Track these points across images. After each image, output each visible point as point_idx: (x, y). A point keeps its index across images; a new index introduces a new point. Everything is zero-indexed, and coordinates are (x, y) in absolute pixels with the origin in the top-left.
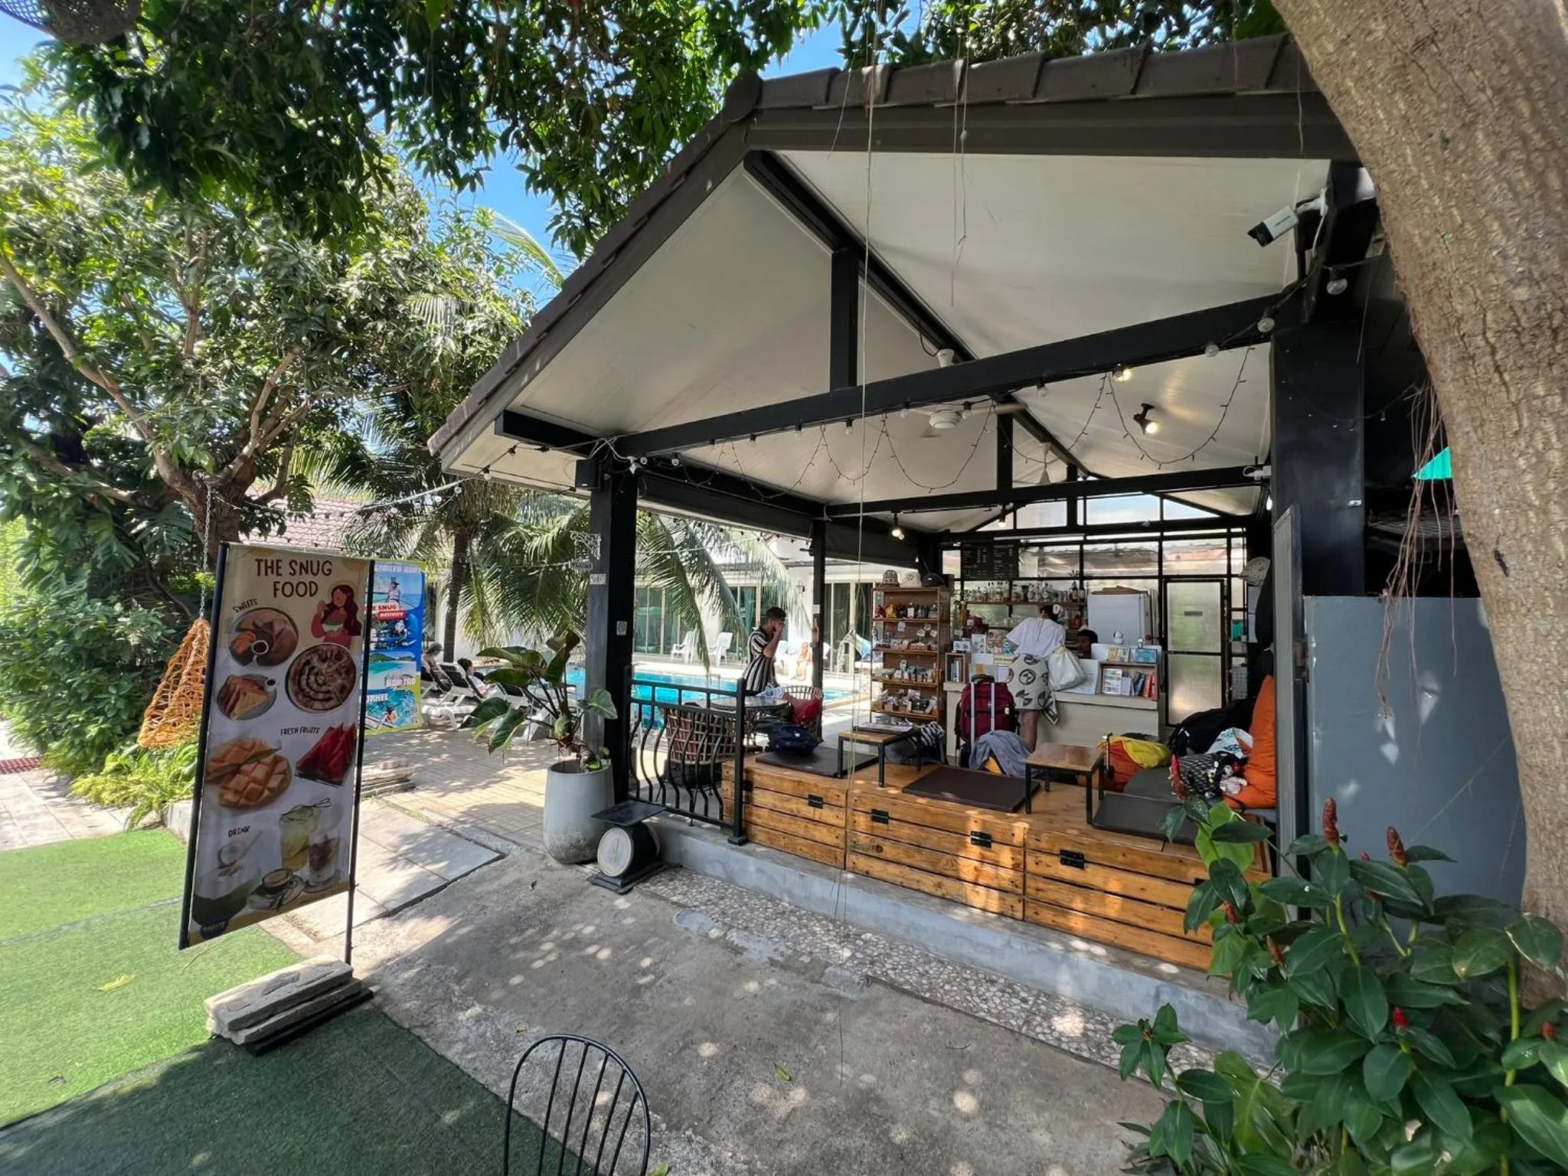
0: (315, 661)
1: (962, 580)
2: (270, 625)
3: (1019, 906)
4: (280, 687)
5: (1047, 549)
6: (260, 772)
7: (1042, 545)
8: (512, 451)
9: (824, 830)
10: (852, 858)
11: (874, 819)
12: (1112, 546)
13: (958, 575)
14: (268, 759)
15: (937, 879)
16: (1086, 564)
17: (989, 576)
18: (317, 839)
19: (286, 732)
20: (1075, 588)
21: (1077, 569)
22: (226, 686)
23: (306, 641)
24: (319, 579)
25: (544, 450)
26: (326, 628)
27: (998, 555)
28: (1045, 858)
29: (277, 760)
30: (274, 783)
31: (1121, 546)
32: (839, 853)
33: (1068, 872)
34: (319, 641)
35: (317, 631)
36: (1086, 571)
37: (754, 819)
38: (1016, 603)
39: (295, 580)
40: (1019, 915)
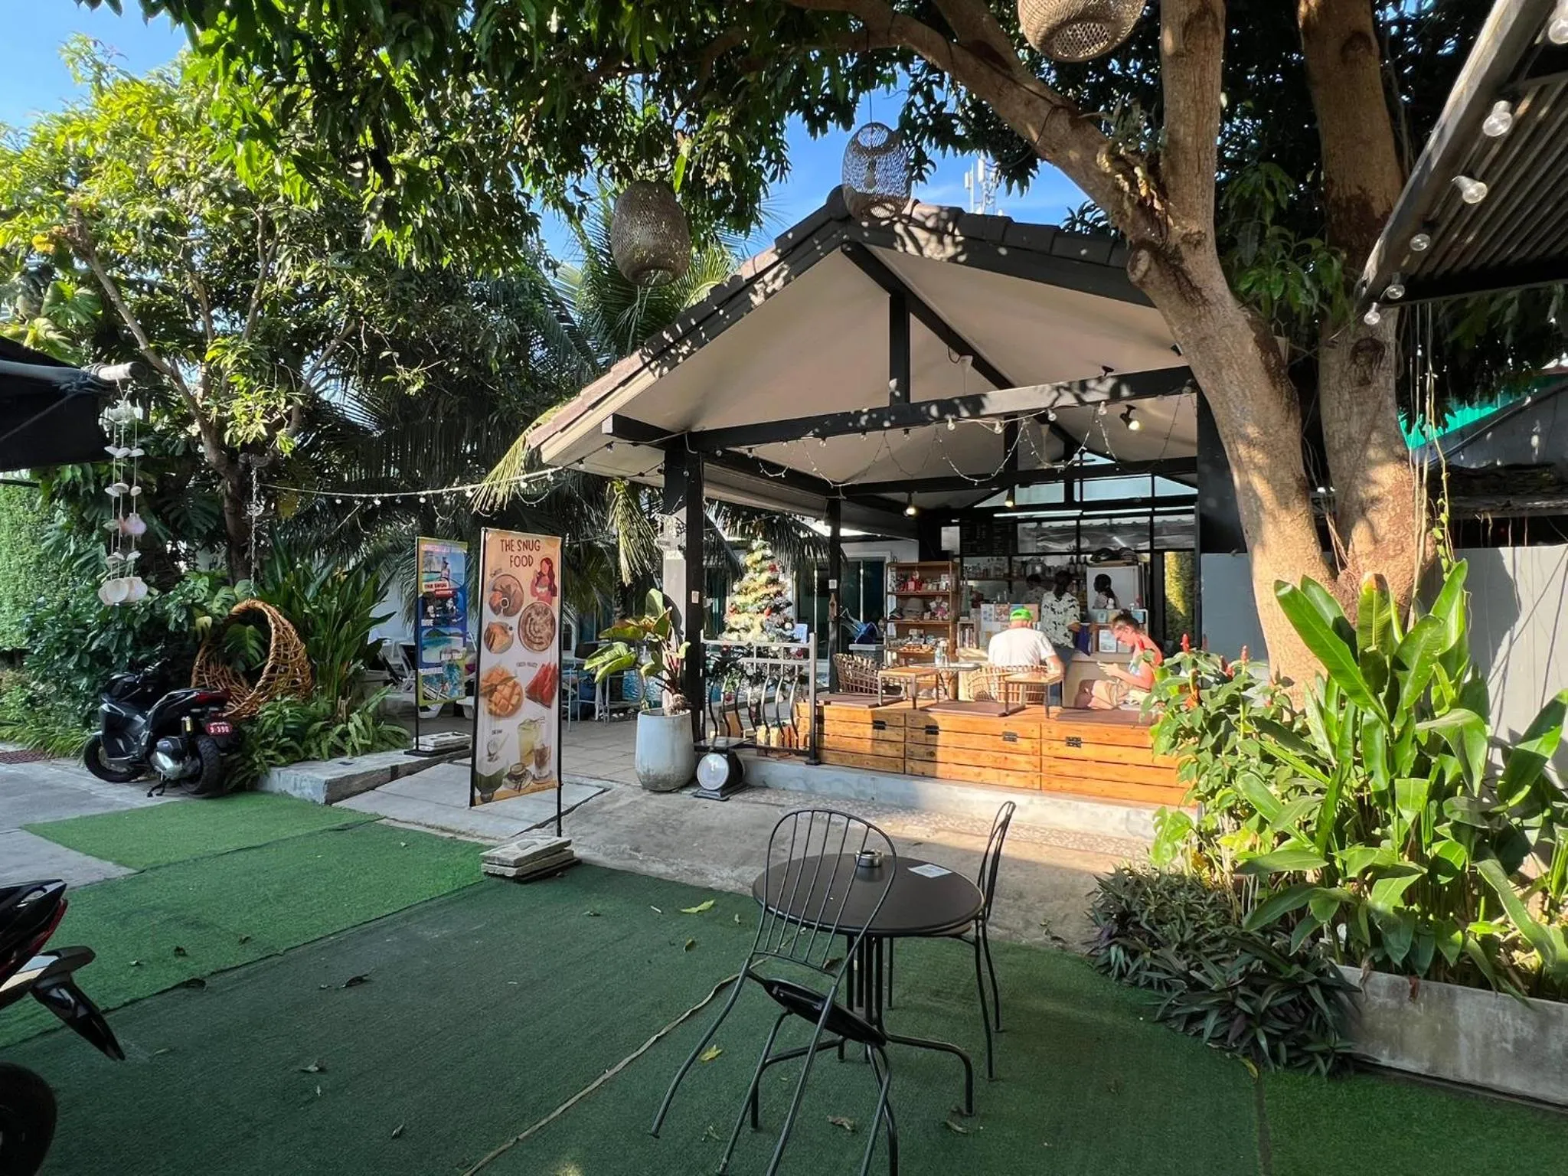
0: (534, 616)
1: (961, 556)
2: (509, 586)
3: (1038, 780)
4: (515, 632)
5: (1046, 525)
6: (507, 691)
7: (1040, 520)
8: (609, 445)
9: (886, 746)
10: (910, 764)
11: (928, 733)
12: (1106, 521)
13: (957, 552)
14: (511, 683)
15: (977, 770)
16: (1082, 539)
17: (989, 553)
18: (538, 747)
19: (520, 665)
20: (1072, 563)
21: (1074, 543)
22: (488, 630)
23: (529, 599)
24: (534, 553)
25: (635, 445)
26: (539, 590)
27: (997, 531)
28: (1056, 744)
29: (515, 685)
30: (514, 701)
31: (1115, 521)
32: (900, 762)
33: (1072, 751)
34: (535, 599)
35: (534, 593)
36: (1082, 546)
37: (825, 745)
38: (1017, 578)
39: (521, 554)
40: (1037, 786)
